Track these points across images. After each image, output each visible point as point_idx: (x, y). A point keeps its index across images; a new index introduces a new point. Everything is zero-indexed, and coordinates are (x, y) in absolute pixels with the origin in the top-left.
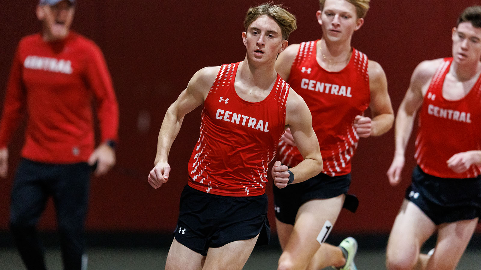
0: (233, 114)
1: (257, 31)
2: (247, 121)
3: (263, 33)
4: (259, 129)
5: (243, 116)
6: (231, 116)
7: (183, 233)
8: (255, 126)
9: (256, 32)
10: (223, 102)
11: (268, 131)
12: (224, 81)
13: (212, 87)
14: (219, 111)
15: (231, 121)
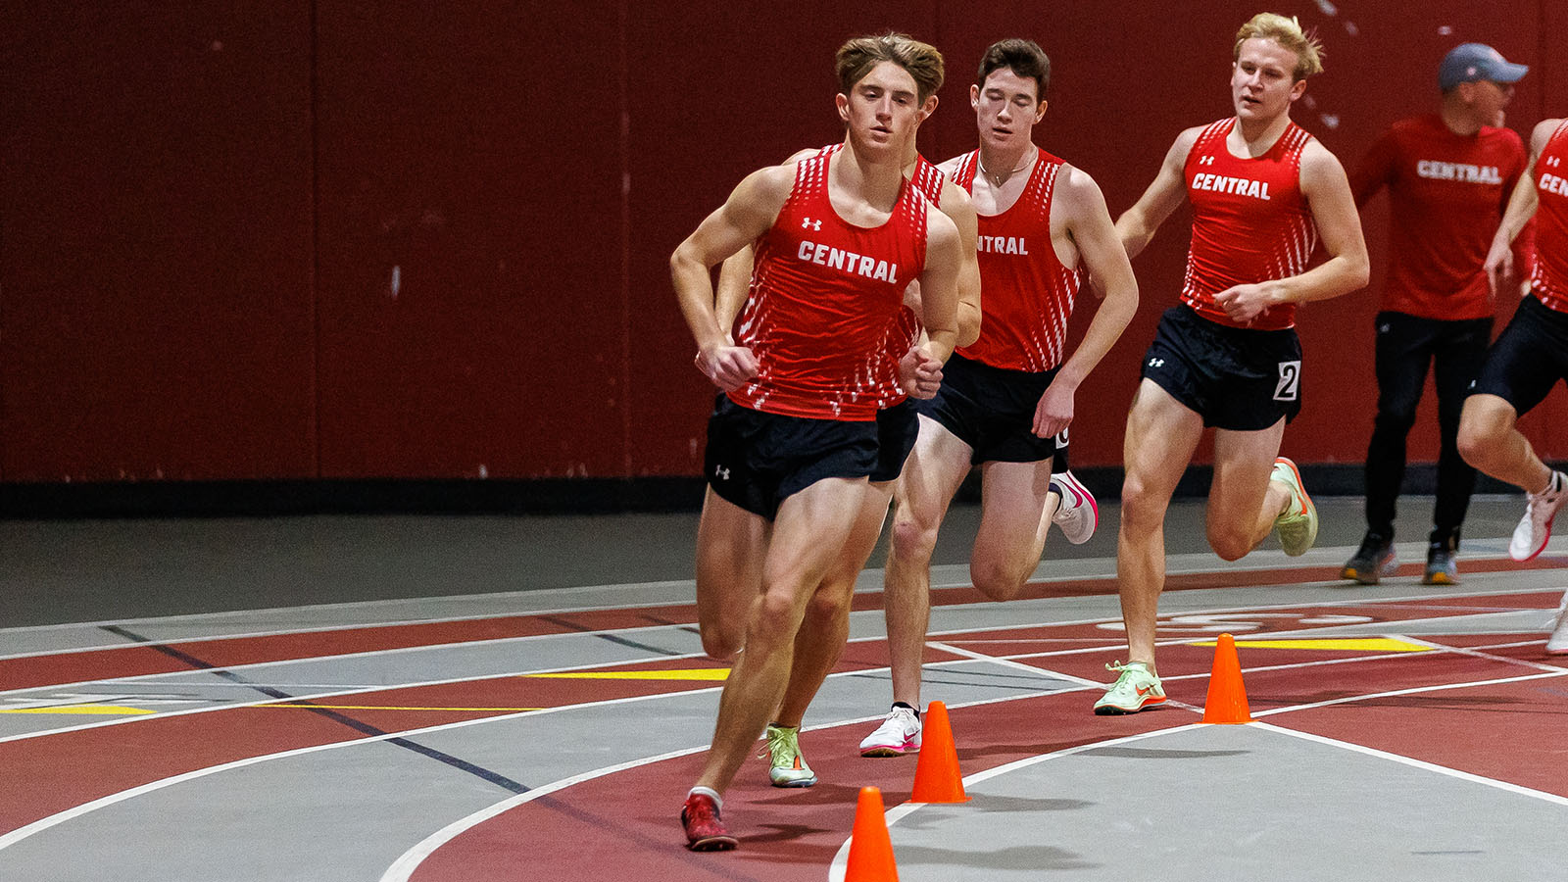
0: (830, 250)
1: (876, 92)
2: (858, 263)
3: (888, 96)
4: (880, 278)
5: (849, 254)
6: (827, 254)
7: (726, 477)
8: (873, 272)
9: (872, 93)
10: (810, 228)
11: (894, 281)
12: (809, 189)
13: (788, 200)
14: (804, 244)
15: (826, 263)
